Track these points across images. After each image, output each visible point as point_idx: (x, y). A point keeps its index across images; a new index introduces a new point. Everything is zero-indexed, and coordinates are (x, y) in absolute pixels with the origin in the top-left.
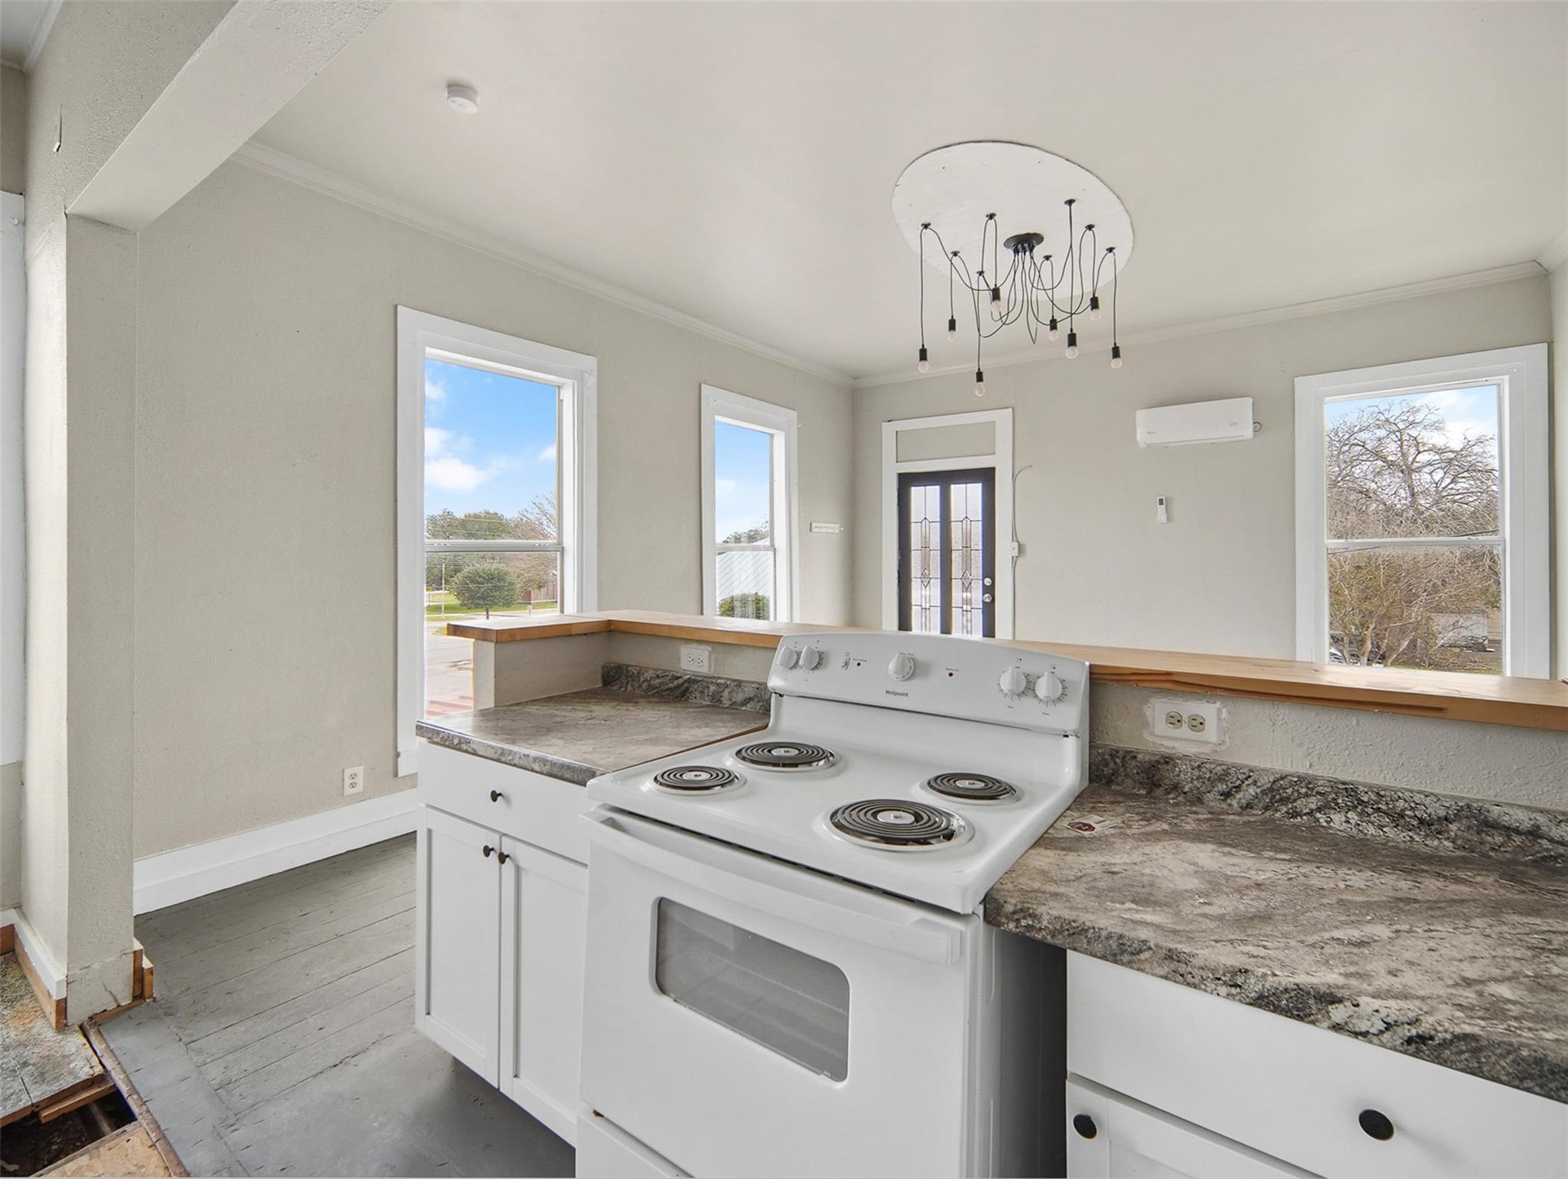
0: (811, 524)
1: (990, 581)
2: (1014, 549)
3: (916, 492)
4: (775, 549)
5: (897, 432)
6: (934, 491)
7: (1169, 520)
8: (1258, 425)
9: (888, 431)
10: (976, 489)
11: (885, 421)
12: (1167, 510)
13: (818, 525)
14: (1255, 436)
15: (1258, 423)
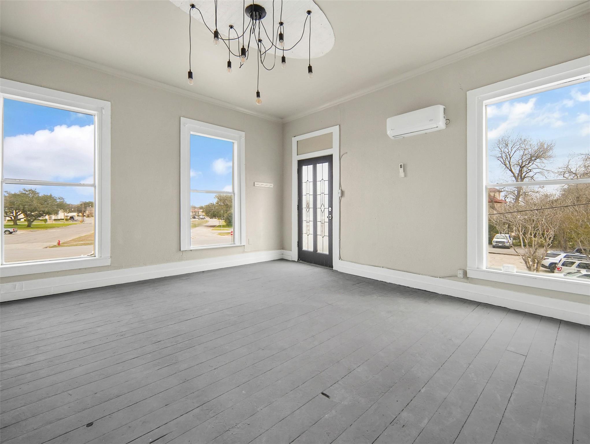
0: (254, 183)
1: (331, 209)
2: (339, 193)
3: (304, 168)
4: (234, 193)
5: (297, 141)
6: (311, 167)
7: (405, 176)
8: (448, 121)
9: (294, 140)
10: (326, 165)
11: (293, 137)
12: (404, 171)
13: (258, 183)
14: (446, 127)
15: (448, 119)
